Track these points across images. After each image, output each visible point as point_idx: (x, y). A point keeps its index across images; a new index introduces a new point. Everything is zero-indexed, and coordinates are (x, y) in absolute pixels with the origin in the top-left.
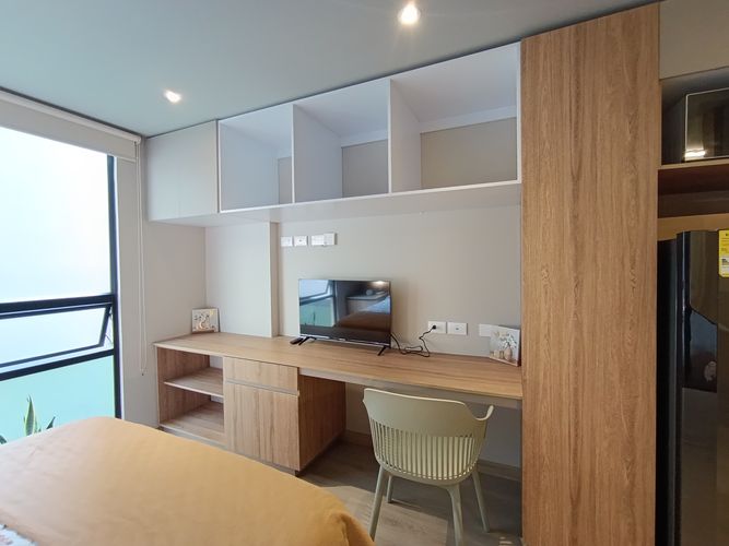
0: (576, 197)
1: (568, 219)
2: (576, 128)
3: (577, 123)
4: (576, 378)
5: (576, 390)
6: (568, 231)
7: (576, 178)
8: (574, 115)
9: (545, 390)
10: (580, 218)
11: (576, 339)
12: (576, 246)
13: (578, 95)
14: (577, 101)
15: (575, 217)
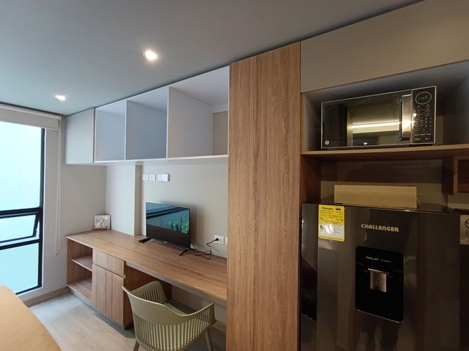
0: (256, 169)
1: (251, 184)
2: (256, 123)
3: (257, 119)
4: (254, 293)
5: (254, 301)
6: (252, 192)
7: (256, 156)
8: (255, 114)
9: (238, 298)
10: (258, 183)
11: (255, 267)
12: (256, 203)
13: (258, 101)
14: (257, 105)
15: (255, 183)
